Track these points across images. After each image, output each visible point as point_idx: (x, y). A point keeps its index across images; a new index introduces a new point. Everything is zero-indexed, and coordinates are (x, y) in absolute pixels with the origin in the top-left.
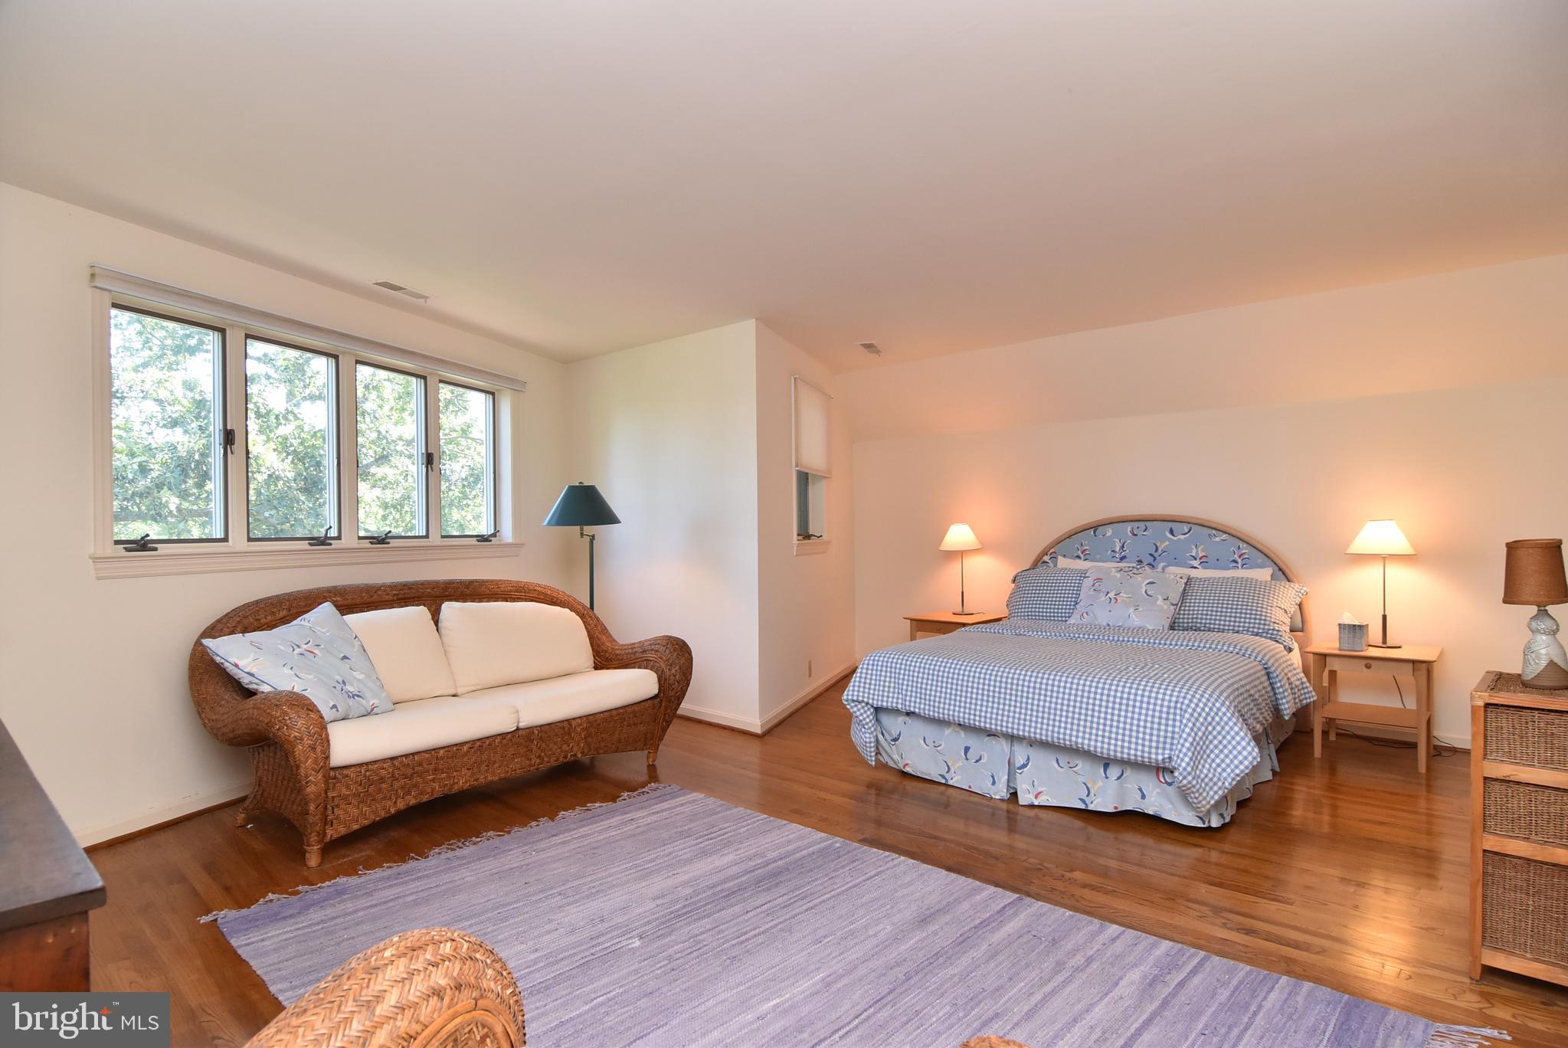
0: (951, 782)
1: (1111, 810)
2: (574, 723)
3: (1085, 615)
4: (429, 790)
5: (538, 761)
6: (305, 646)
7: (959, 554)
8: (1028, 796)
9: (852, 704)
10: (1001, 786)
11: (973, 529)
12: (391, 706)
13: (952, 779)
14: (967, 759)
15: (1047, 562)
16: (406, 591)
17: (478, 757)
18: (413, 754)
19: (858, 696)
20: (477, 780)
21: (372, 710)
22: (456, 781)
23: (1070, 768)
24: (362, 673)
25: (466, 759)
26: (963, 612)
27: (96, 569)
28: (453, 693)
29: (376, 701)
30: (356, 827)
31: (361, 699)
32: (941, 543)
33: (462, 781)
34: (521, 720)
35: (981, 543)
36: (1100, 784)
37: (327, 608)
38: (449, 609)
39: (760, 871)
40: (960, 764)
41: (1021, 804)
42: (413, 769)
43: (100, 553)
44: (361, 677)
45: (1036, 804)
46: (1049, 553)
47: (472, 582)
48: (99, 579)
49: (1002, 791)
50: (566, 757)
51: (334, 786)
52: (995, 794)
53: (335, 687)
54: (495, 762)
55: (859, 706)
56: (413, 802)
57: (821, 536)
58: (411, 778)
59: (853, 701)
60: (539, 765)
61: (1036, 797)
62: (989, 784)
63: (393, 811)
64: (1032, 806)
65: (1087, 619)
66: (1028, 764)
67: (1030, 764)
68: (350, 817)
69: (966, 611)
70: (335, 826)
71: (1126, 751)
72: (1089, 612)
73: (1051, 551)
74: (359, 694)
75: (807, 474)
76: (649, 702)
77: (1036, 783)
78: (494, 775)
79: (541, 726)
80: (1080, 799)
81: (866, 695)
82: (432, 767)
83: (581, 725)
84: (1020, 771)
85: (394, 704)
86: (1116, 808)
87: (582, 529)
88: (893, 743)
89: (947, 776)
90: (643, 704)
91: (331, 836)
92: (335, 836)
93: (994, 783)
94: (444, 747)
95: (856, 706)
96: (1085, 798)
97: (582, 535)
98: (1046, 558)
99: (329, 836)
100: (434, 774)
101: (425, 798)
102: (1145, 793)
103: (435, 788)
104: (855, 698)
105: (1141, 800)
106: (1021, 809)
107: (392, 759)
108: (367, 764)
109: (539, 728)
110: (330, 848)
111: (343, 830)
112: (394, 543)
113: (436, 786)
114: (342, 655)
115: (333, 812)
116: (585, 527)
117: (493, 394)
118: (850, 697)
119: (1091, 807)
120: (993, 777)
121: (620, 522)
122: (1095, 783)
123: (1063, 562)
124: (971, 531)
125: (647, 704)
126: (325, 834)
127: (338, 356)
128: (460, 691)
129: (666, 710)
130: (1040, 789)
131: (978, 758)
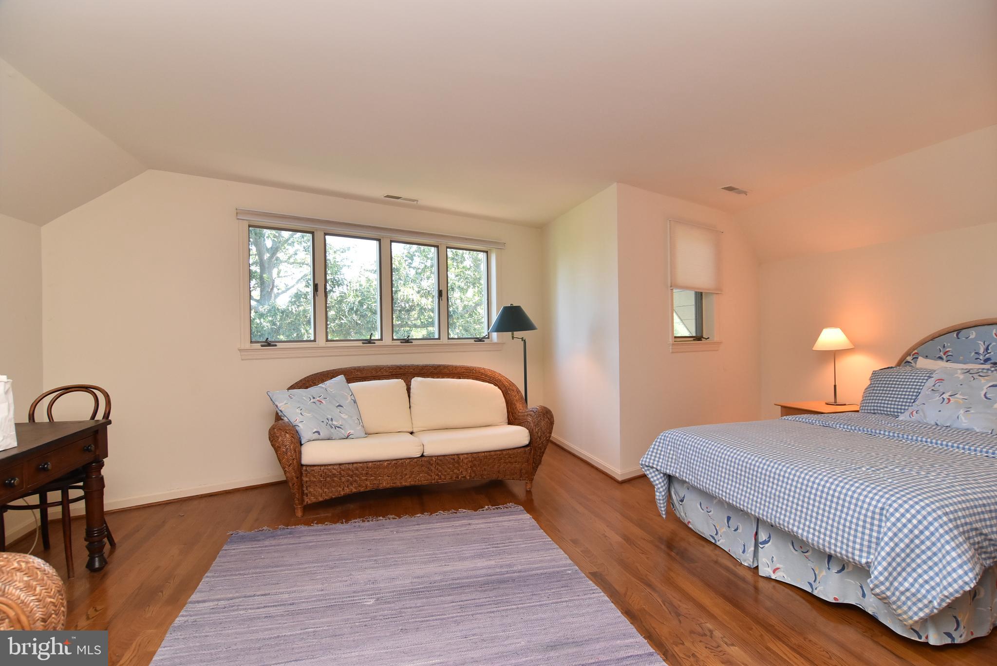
0: (718, 543)
1: (831, 600)
2: (461, 457)
3: (915, 412)
4: (364, 485)
5: (437, 477)
6: (318, 398)
7: (833, 355)
8: (767, 569)
9: (646, 468)
10: (748, 555)
11: (844, 331)
12: (364, 435)
13: (719, 541)
14: (729, 527)
15: (909, 362)
16: (398, 370)
17: (394, 470)
18: (353, 463)
19: (649, 462)
20: (395, 483)
21: (348, 436)
22: (381, 482)
23: (802, 552)
24: (347, 415)
25: (386, 470)
26: (835, 402)
27: (241, 355)
28: (411, 430)
29: (352, 432)
30: (321, 499)
31: (341, 429)
32: (815, 343)
33: (385, 483)
34: (425, 451)
35: (854, 345)
36: (824, 573)
37: (341, 378)
38: (416, 381)
39: (496, 577)
40: (724, 530)
41: (760, 574)
42: (353, 472)
43: (242, 347)
44: (346, 417)
45: (773, 577)
46: (912, 354)
47: (439, 366)
48: (242, 360)
49: (749, 560)
50: (457, 477)
51: (306, 475)
52: (745, 561)
53: (323, 422)
54: (406, 475)
55: (651, 471)
56: (354, 490)
57: (708, 338)
58: (352, 476)
59: (647, 466)
60: (437, 480)
61: (774, 572)
62: (741, 551)
63: (342, 493)
64: (769, 579)
65: (916, 417)
66: (769, 541)
67: (771, 541)
68: (316, 494)
69: (839, 402)
70: (309, 497)
71: (833, 547)
72: (920, 411)
73: (914, 352)
74: (341, 426)
75: (702, 293)
76: (522, 449)
77: (775, 559)
78: (406, 481)
79: (438, 456)
80: (809, 583)
81: (656, 463)
82: (364, 472)
83: (467, 458)
84: (761, 546)
85: (366, 434)
86: (835, 599)
87: (513, 334)
88: (681, 503)
89: (716, 537)
90: (517, 450)
91: (307, 502)
92: (309, 502)
93: (744, 552)
94: (372, 462)
95: (648, 470)
96: (813, 583)
97: (513, 338)
98: (909, 359)
99: (306, 502)
100: (366, 476)
101: (362, 490)
102: (866, 592)
103: (368, 485)
104: (647, 464)
105: (862, 598)
106: (760, 578)
107: (340, 464)
108: (325, 465)
109: (436, 457)
110: (309, 509)
111: (313, 500)
112: (415, 342)
113: (368, 483)
114: (338, 404)
115: (307, 489)
116: (515, 333)
117: (487, 252)
118: (643, 463)
119: (815, 593)
120: (744, 546)
121: (536, 329)
122: (820, 572)
123: (922, 363)
124: (842, 333)
125: (519, 450)
126: (303, 500)
127: (380, 239)
128: (415, 430)
129: (534, 456)
130: (778, 566)
131: (736, 528)
